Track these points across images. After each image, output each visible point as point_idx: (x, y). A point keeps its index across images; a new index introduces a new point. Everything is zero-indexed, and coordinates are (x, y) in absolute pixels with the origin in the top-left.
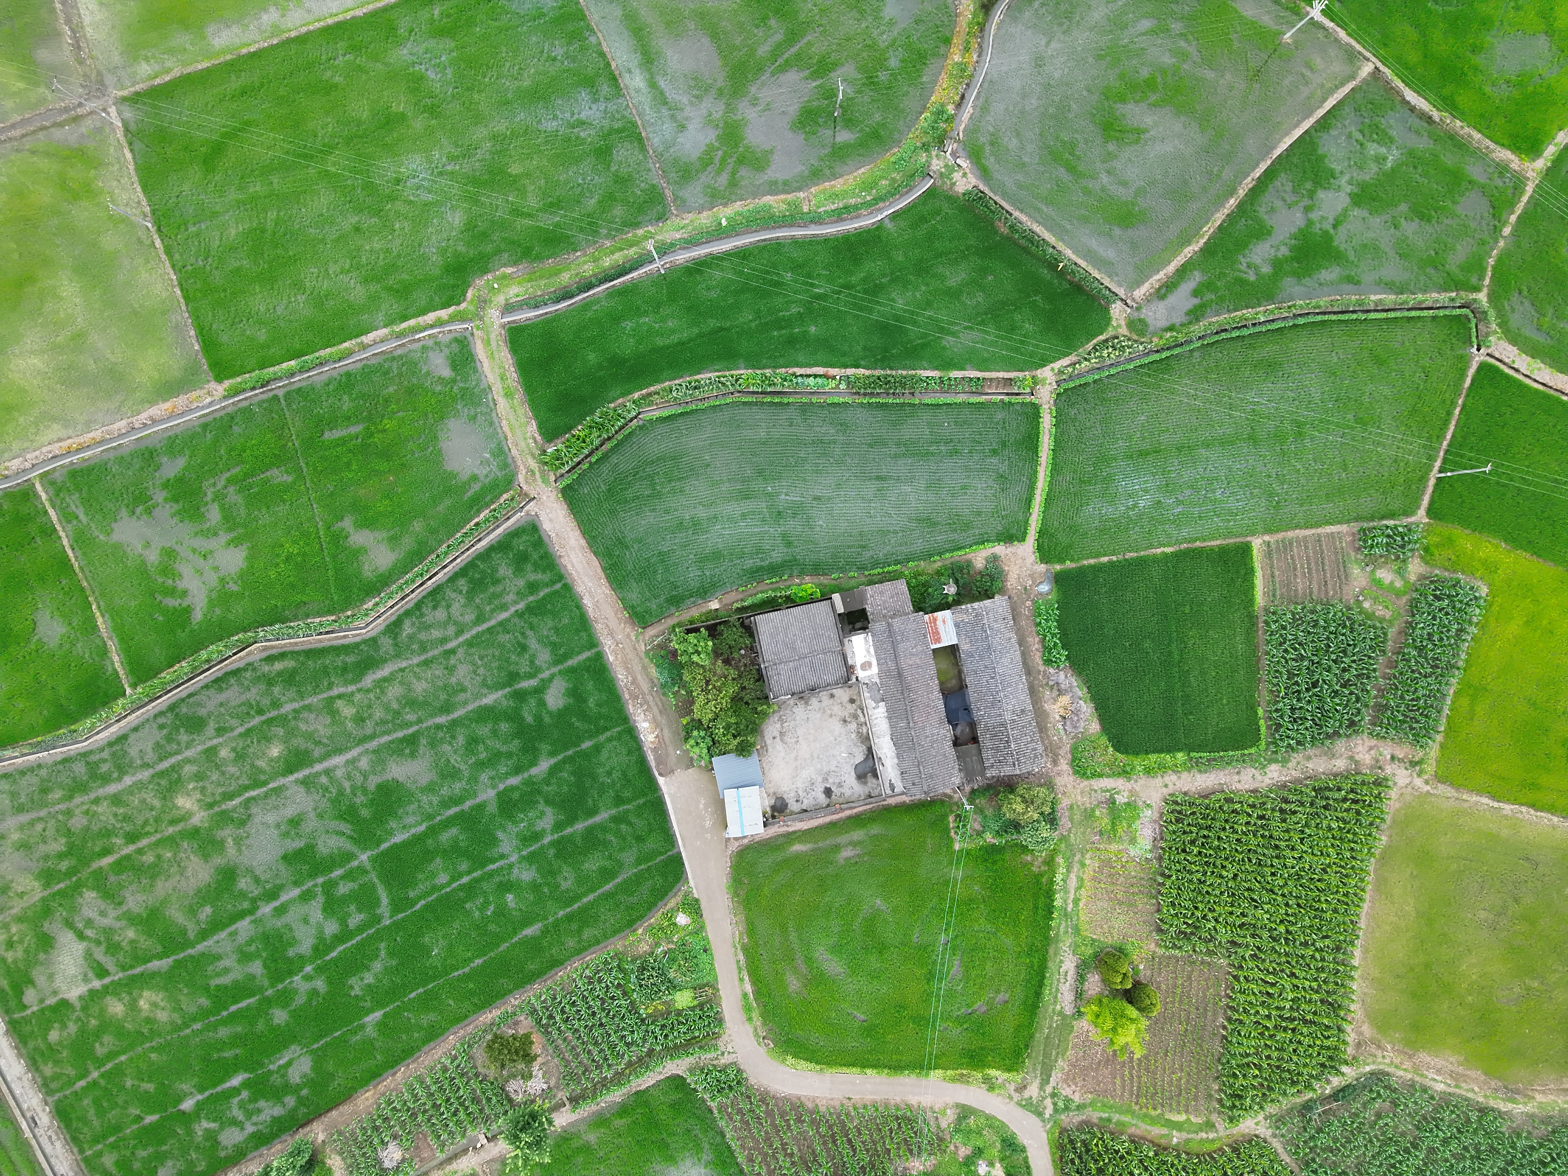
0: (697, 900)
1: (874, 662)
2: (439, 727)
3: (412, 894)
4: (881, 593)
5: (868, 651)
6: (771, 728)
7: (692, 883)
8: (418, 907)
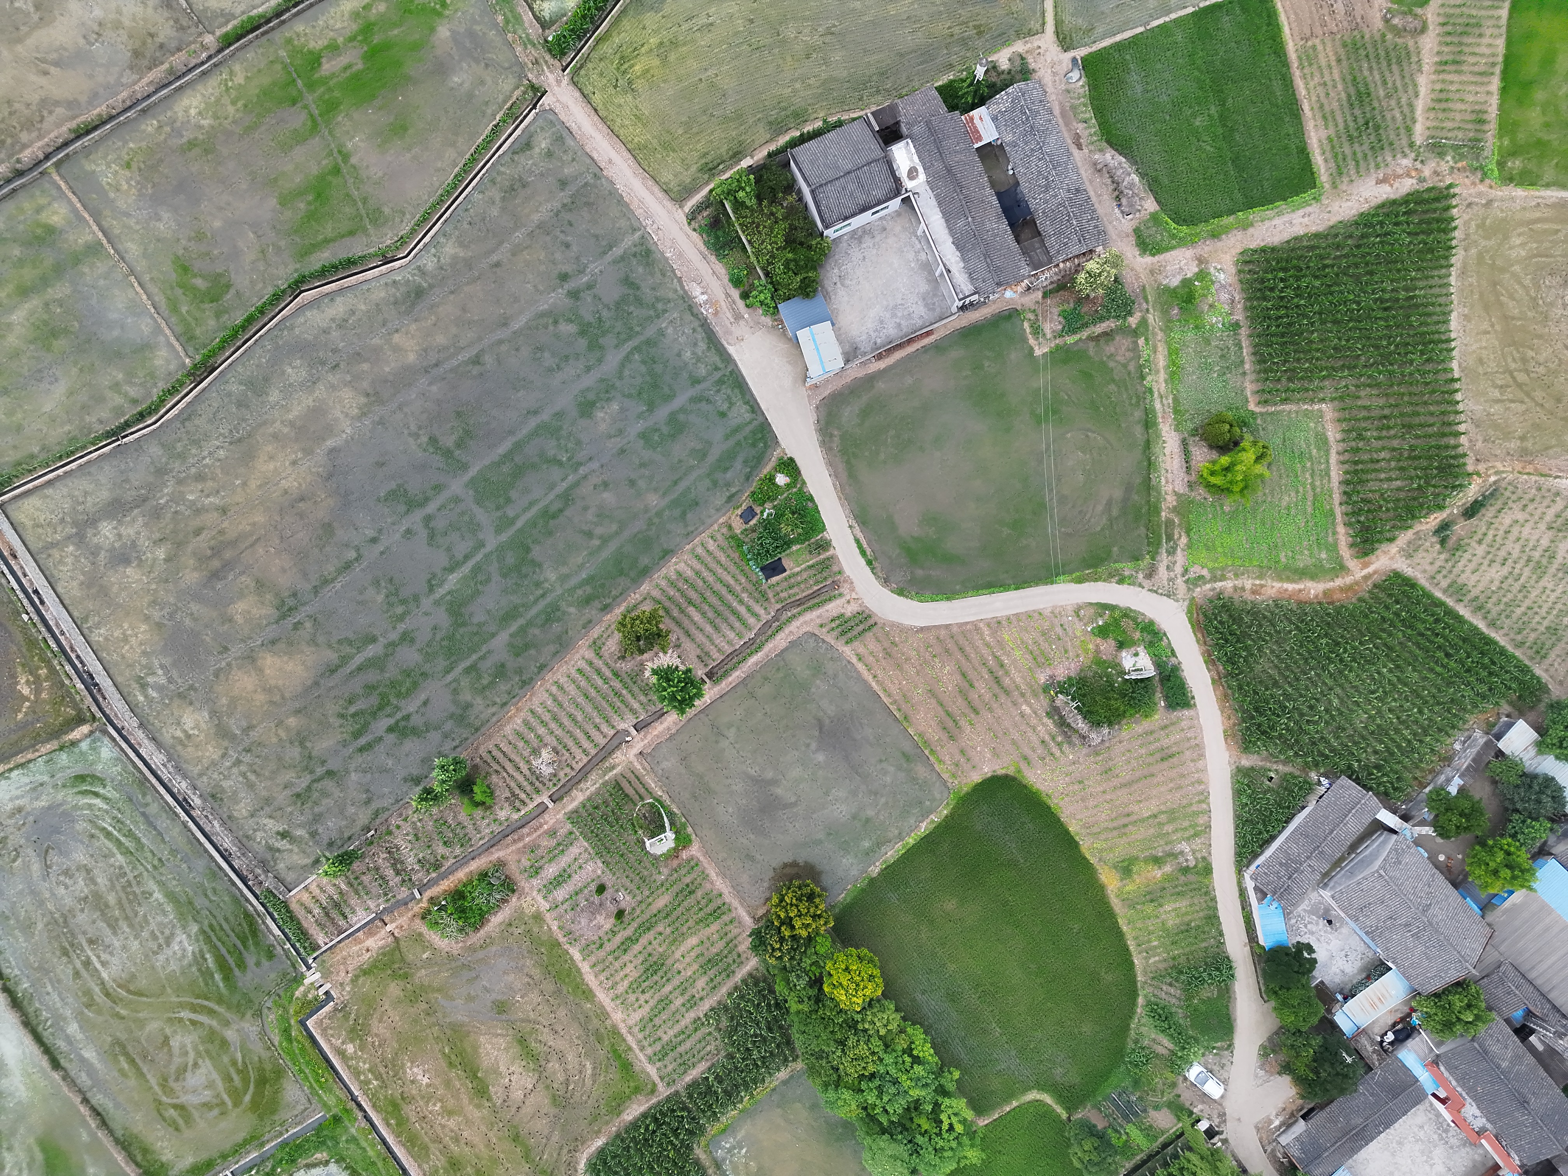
0: (792, 460)
1: (921, 169)
2: (500, 342)
3: (511, 513)
4: (913, 103)
5: (912, 160)
6: (831, 275)
7: (783, 445)
8: (519, 524)
